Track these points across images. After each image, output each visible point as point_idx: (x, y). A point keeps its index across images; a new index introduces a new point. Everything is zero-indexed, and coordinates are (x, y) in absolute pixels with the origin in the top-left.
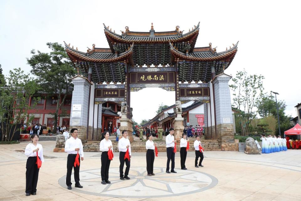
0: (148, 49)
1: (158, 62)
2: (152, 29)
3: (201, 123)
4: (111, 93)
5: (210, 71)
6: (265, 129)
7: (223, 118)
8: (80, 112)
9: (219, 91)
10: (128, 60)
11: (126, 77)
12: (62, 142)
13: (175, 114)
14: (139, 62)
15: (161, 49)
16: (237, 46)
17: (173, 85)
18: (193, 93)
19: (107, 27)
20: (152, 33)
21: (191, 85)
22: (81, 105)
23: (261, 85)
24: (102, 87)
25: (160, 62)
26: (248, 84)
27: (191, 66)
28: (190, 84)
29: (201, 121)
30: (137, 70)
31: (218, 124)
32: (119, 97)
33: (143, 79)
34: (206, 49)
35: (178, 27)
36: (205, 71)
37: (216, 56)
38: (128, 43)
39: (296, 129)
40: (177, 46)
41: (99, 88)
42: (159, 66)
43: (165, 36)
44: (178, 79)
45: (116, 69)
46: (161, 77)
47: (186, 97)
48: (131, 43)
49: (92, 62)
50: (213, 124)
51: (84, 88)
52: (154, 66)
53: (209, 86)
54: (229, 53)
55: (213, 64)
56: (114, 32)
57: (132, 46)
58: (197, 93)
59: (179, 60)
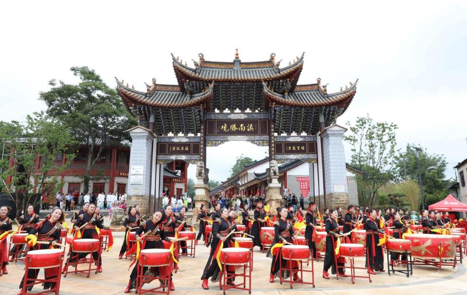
0: (233, 88)
1: (245, 106)
2: (237, 58)
3: (305, 189)
4: (180, 148)
5: (317, 120)
6: (400, 202)
7: (335, 185)
8: (142, 177)
9: (328, 148)
10: (205, 105)
11: (202, 127)
12: (120, 218)
13: (268, 178)
14: (219, 106)
15: (250, 89)
16: (356, 86)
17: (266, 137)
18: (294, 148)
19: (176, 58)
20: (237, 64)
21: (291, 138)
22: (142, 167)
23: (394, 137)
24: (167, 140)
25: (248, 106)
26: (373, 136)
27: (291, 113)
28: (289, 137)
29: (305, 186)
30: (215, 117)
31: (327, 193)
32: (192, 155)
33: (225, 130)
34: (313, 87)
35: (274, 55)
36: (311, 119)
37: (326, 98)
38: (206, 81)
39: (448, 203)
40: (272, 84)
41: (162, 141)
42: (246, 111)
43: (255, 68)
44: (273, 130)
45: (189, 117)
46: (249, 126)
47: (283, 154)
48: (210, 81)
49: (156, 107)
50: (322, 193)
51: (147, 144)
52: (240, 111)
53: (316, 139)
54: (344, 95)
55: (322, 110)
56: (186, 65)
57: (211, 86)
58: (298, 149)
59: (275, 105)
